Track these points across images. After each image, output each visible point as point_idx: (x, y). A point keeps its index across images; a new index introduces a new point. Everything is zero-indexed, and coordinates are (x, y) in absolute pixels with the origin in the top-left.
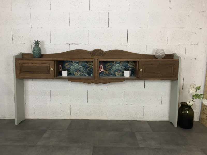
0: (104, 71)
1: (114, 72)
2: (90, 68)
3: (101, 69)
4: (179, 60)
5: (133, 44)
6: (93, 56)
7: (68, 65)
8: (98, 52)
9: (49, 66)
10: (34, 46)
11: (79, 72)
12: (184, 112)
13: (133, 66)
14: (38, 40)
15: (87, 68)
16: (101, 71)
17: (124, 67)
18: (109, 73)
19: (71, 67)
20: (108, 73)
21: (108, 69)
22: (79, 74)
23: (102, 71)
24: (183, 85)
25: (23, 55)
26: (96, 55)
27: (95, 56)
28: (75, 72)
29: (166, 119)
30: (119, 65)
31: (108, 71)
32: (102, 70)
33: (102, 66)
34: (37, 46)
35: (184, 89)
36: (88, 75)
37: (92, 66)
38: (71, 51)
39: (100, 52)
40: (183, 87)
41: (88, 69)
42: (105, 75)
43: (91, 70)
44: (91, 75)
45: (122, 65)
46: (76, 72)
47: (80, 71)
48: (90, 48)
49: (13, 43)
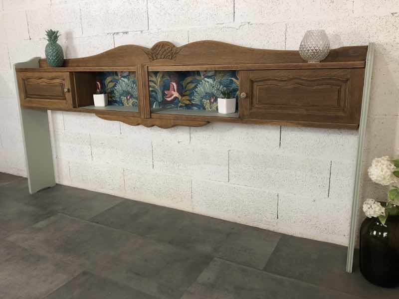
0: (180, 98)
1: (201, 101)
3: (173, 92)
5: (249, 23)
6: (153, 60)
7: (111, 81)
8: (163, 49)
11: (130, 97)
14: (51, 30)
16: (172, 97)
17: (225, 88)
18: (190, 101)
19: (115, 85)
20: (188, 102)
21: (188, 93)
22: (131, 101)
23: (176, 98)
26: (159, 57)
27: (157, 59)
28: (124, 98)
30: (212, 83)
31: (187, 98)
32: (176, 94)
33: (174, 84)
37: (155, 84)
39: (167, 47)
42: (181, 107)
43: (154, 93)
45: (221, 84)
47: (132, 96)
49: (30, 39)
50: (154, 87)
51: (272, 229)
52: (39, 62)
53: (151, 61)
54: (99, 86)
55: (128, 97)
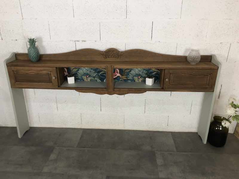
0: (121, 76)
1: (133, 78)
2: (103, 72)
3: (117, 74)
4: (218, 68)
6: (106, 58)
8: (113, 53)
9: (51, 74)
10: (29, 46)
11: (89, 77)
12: (217, 128)
13: (158, 71)
15: (99, 72)
16: (116, 76)
17: (146, 72)
19: (78, 70)
20: (125, 78)
21: (126, 74)
22: (89, 79)
23: (118, 77)
24: (220, 93)
25: (17, 55)
26: (110, 56)
27: (108, 57)
29: (194, 130)
30: (140, 69)
31: (125, 76)
32: (118, 75)
33: (118, 70)
34: (33, 46)
35: (220, 97)
36: (100, 81)
37: (105, 69)
38: (78, 51)
39: (115, 52)
40: (219, 95)
41: (101, 73)
42: (121, 80)
43: (104, 74)
44: (105, 81)
46: (85, 77)
47: (90, 76)
48: (102, 47)
49: (2, 39)
50: (105, 71)
51: (164, 130)
52: (16, 56)
53: (105, 59)
54: (66, 71)
55: (88, 77)
